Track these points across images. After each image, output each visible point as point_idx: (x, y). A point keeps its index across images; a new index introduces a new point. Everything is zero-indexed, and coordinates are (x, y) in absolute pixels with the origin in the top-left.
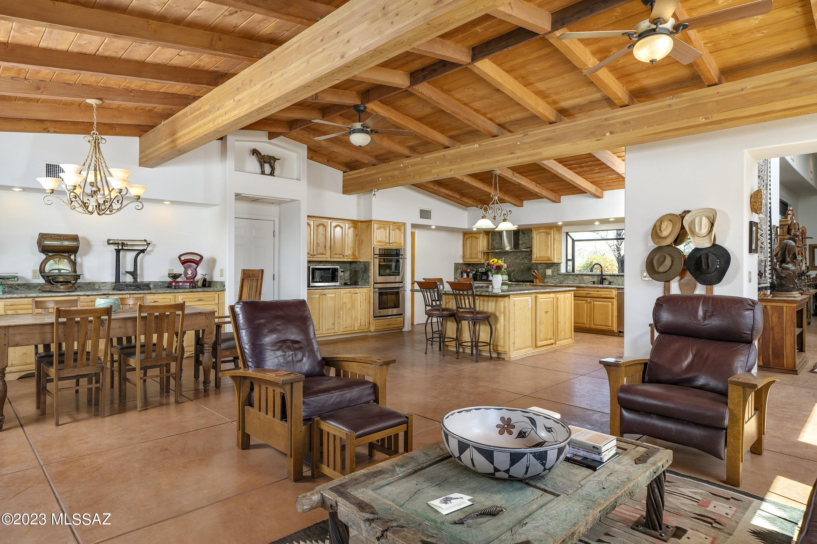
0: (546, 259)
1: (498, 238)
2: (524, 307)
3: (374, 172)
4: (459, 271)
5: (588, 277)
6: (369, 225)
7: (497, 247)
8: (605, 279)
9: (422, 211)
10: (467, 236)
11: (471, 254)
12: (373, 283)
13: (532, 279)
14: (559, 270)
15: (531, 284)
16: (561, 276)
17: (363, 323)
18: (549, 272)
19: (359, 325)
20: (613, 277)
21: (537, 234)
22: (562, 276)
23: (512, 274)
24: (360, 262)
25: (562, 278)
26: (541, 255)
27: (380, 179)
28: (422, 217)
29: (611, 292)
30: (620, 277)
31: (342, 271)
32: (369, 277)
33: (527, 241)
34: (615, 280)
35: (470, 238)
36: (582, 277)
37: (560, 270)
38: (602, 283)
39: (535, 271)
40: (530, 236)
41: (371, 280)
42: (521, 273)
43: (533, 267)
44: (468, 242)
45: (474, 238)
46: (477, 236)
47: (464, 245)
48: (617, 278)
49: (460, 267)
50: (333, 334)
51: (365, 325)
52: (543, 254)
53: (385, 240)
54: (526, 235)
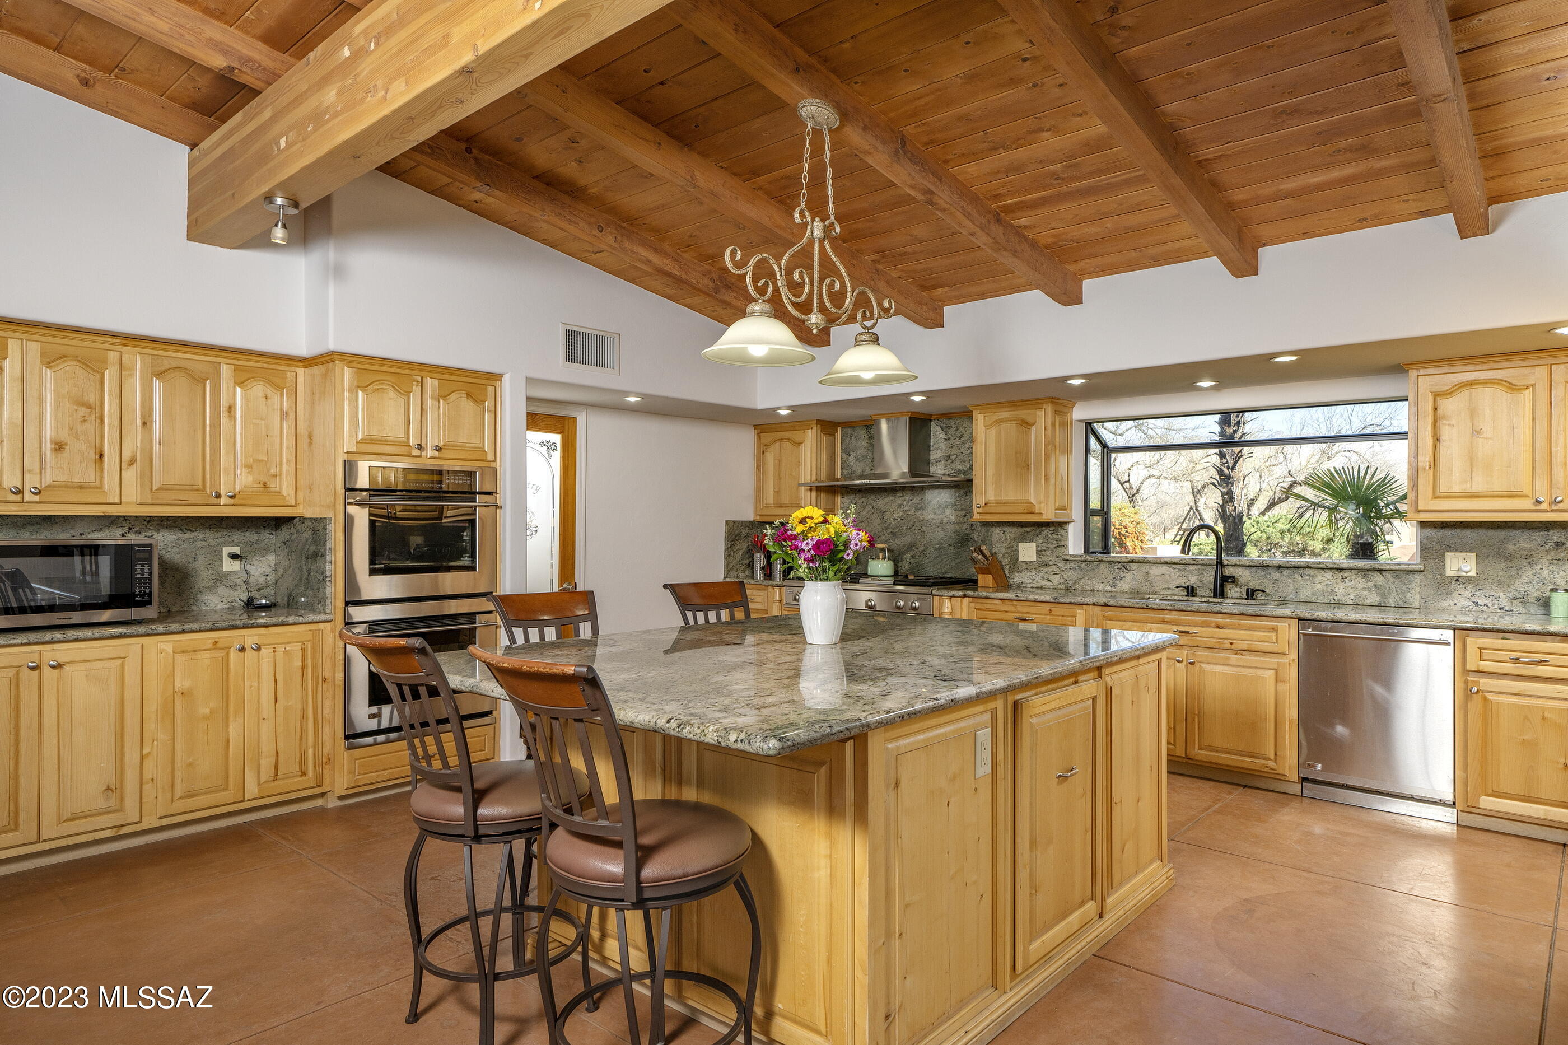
0: (1021, 508)
1: (864, 443)
2: (954, 778)
3: (267, 114)
4: (743, 546)
5: (1164, 569)
6: (327, 370)
7: (859, 472)
8: (1233, 580)
9: (571, 336)
10: (767, 438)
11: (777, 492)
12: (340, 603)
13: (971, 571)
14: (1061, 545)
15: (970, 593)
16: (1069, 565)
17: (289, 766)
18: (1027, 552)
19: (266, 773)
20: (1261, 572)
21: (988, 427)
22: (1073, 565)
23: (908, 556)
24: (303, 520)
25: (1071, 573)
26: (1004, 497)
27: (283, 143)
28: (571, 356)
29: (1274, 629)
30: (1286, 572)
31: (234, 557)
32: (324, 579)
33: (954, 451)
34: (1266, 582)
35: (777, 444)
36: (1145, 568)
37: (1065, 546)
38: (1219, 591)
39: (983, 548)
40: (966, 436)
41: (336, 591)
42: (936, 554)
43: (975, 536)
44: (770, 458)
45: (787, 445)
46: (796, 435)
47: (759, 466)
48: (1276, 575)
49: (745, 532)
50: (108, 834)
51: (304, 773)
52: (1011, 494)
53: (401, 434)
54: (951, 432)
